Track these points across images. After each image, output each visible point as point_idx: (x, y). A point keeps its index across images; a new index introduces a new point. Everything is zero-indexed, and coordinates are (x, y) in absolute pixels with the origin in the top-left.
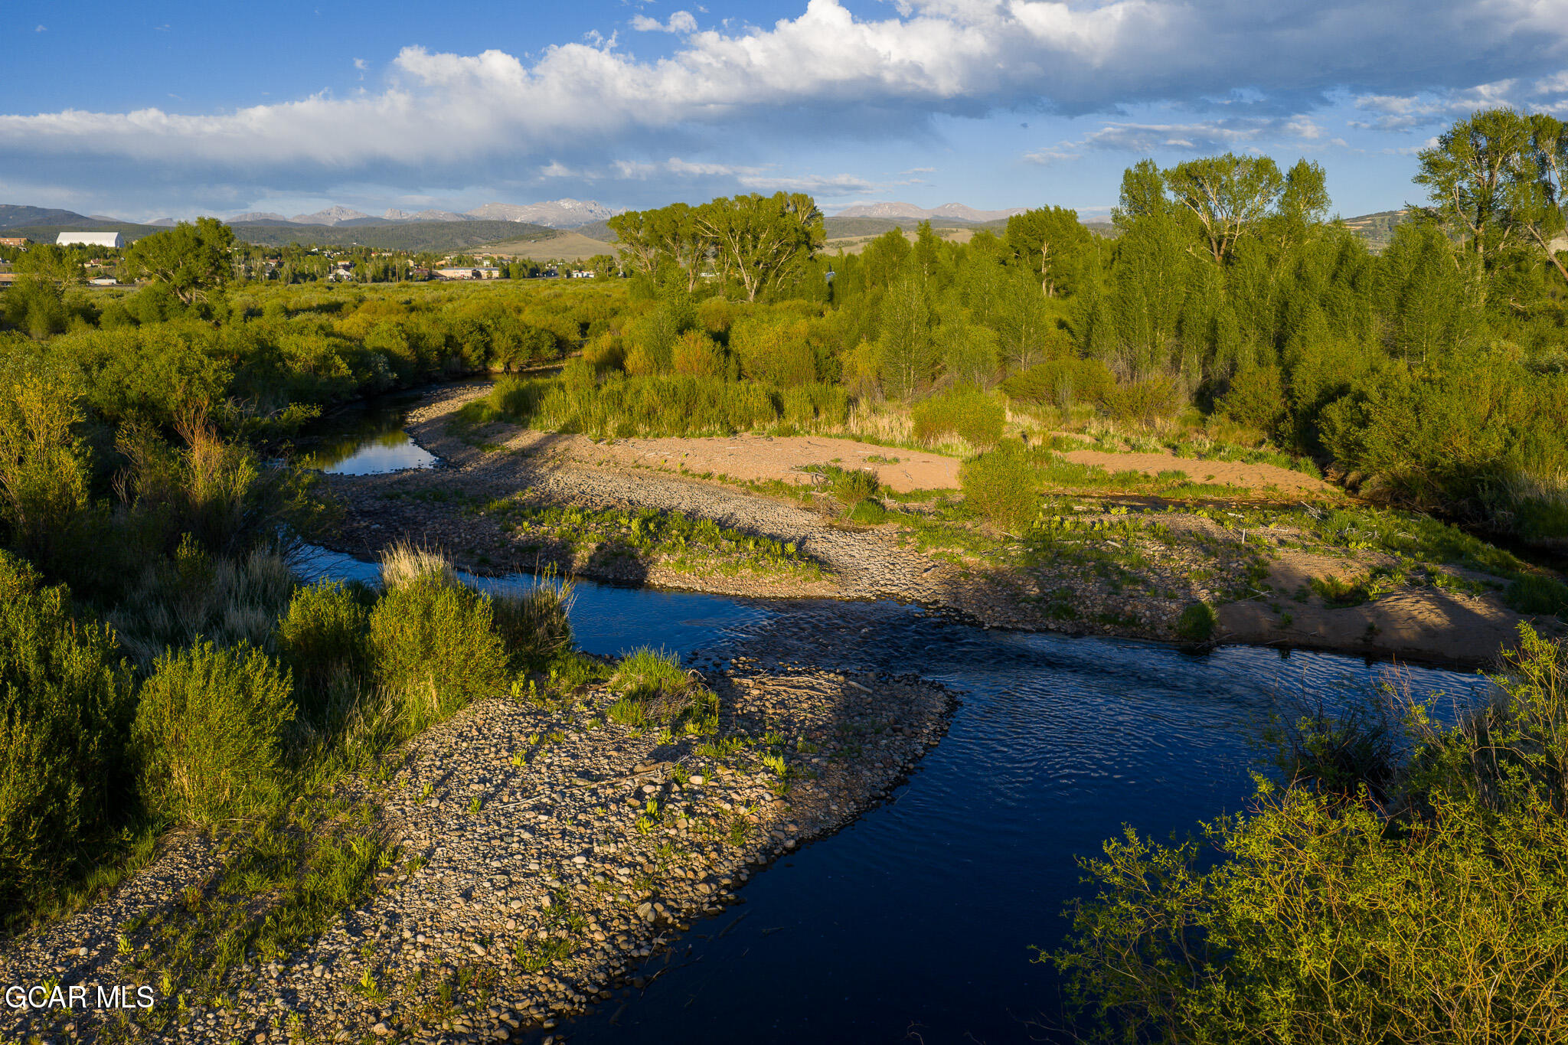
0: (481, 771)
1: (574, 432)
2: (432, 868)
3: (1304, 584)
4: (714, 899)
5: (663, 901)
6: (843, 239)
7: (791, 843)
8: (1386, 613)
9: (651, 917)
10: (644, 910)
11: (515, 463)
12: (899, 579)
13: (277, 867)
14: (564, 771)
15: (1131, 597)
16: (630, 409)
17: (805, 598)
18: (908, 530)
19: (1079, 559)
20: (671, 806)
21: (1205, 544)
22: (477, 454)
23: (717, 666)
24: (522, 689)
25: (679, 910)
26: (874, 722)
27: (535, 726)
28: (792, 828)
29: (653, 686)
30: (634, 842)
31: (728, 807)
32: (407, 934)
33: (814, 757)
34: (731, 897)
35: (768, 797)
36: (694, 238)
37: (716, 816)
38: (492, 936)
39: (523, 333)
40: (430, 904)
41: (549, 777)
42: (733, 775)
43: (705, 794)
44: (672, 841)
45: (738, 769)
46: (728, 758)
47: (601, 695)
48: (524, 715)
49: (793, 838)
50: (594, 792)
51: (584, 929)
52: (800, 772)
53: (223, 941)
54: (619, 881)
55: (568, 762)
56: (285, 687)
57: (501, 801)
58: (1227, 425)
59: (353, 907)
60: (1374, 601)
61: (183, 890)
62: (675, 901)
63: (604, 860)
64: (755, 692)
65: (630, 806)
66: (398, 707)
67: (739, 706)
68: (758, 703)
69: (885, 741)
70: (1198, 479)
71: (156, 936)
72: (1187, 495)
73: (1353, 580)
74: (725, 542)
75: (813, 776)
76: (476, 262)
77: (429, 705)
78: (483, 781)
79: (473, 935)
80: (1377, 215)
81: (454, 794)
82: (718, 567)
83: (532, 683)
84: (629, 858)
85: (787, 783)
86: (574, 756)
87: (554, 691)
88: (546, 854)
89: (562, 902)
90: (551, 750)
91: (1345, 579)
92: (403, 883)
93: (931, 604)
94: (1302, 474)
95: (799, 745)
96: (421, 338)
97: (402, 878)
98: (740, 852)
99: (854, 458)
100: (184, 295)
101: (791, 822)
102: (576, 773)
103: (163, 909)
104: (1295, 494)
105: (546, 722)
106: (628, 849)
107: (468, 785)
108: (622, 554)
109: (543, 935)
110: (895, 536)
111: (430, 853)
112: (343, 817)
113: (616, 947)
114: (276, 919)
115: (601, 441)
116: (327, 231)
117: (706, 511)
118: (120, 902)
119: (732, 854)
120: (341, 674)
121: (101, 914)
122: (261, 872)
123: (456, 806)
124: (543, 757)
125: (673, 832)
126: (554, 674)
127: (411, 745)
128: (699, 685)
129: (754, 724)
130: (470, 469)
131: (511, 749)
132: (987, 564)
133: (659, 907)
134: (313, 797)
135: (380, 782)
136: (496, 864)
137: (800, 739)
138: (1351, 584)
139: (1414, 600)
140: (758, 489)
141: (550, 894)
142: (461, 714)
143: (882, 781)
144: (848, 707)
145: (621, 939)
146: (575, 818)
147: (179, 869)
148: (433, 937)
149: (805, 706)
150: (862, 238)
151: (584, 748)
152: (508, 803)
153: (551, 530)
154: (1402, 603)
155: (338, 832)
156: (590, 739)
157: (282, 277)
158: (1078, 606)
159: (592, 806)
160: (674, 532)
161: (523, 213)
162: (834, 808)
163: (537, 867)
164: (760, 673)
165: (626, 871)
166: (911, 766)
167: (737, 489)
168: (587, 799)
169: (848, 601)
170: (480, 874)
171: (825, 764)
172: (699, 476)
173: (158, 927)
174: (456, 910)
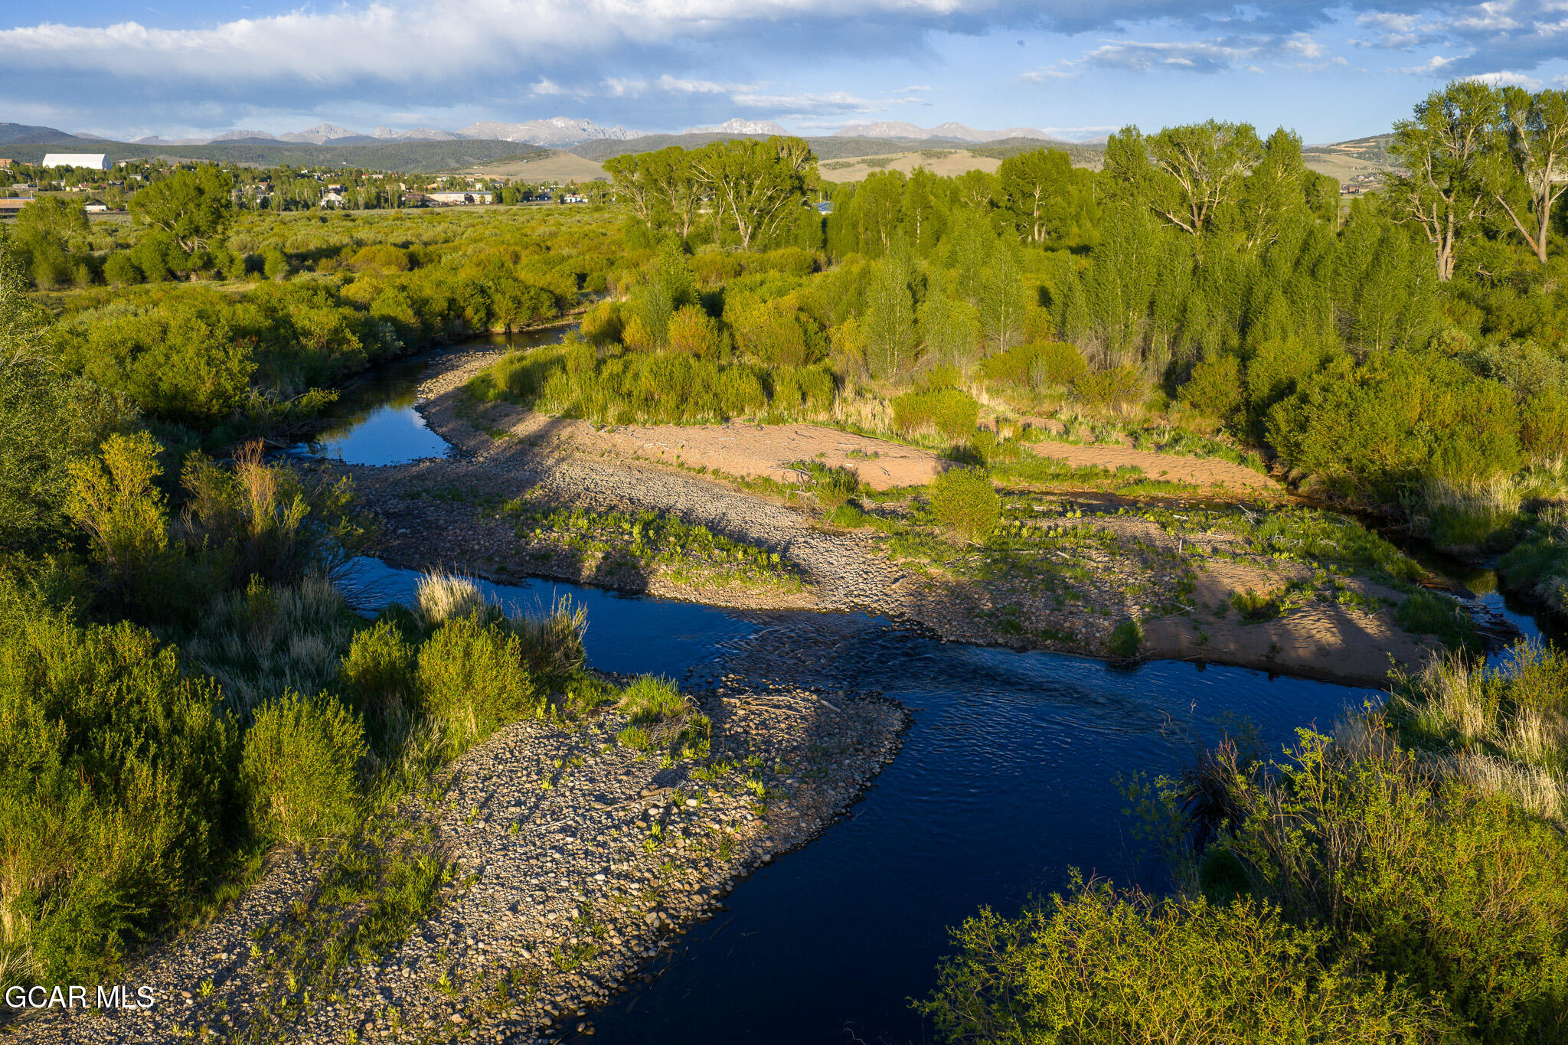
0: (516, 794)
1: (577, 418)
2: (484, 884)
3: (1225, 598)
4: (706, 907)
5: (665, 910)
6: (840, 160)
7: (767, 858)
8: (1289, 631)
9: (657, 924)
10: (651, 918)
11: (523, 453)
12: (870, 589)
13: (361, 882)
14: (584, 795)
15: (1071, 613)
16: (630, 394)
17: (788, 610)
18: (882, 535)
19: (1030, 571)
20: (671, 828)
21: (1145, 553)
22: (487, 441)
23: (710, 683)
24: (545, 712)
25: (678, 917)
26: (840, 741)
27: (558, 749)
28: (769, 844)
29: (655, 710)
30: (643, 860)
31: (717, 827)
32: (470, 942)
33: (788, 778)
34: (719, 905)
35: (750, 817)
36: (689, 182)
37: (707, 835)
38: (535, 941)
39: (523, 294)
40: (486, 916)
41: (572, 801)
42: (721, 797)
43: (698, 816)
44: (673, 858)
45: (725, 792)
46: (718, 781)
47: (612, 718)
48: (547, 737)
49: (769, 853)
50: (609, 815)
51: (605, 935)
52: (777, 793)
53: (330, 946)
54: (632, 895)
55: (587, 786)
56: (358, 730)
57: (535, 823)
58: (1188, 413)
59: (426, 917)
60: (1283, 618)
61: (291, 902)
62: (675, 909)
63: (619, 876)
64: (741, 712)
65: (638, 827)
66: (444, 731)
67: (727, 726)
68: (743, 724)
69: (847, 761)
70: (1153, 475)
71: (276, 942)
72: (1141, 492)
73: (1270, 593)
74: (717, 552)
75: (787, 796)
76: (468, 184)
77: (469, 730)
78: (519, 804)
79: (521, 941)
80: (1381, 136)
81: (496, 816)
82: (711, 578)
83: (553, 706)
84: (639, 875)
85: (765, 804)
86: (592, 780)
87: (571, 712)
88: (573, 872)
89: (588, 913)
90: (572, 774)
91: (1263, 593)
92: (463, 896)
93: (897, 617)
94: (1249, 470)
95: (776, 767)
96: (426, 302)
97: (461, 892)
98: (726, 866)
99: (837, 452)
100: (186, 244)
101: (768, 838)
102: (594, 796)
103: (279, 919)
104: (1240, 491)
105: (566, 745)
106: (637, 866)
107: (507, 808)
108: (626, 564)
109: (574, 941)
110: (870, 541)
111: (481, 870)
112: (408, 835)
113: (630, 949)
114: (367, 927)
115: (603, 427)
116: (317, 150)
117: (700, 510)
118: (245, 914)
119: (720, 868)
120: (395, 703)
121: (232, 925)
122: (349, 886)
123: (499, 827)
124: (566, 780)
125: (673, 851)
126: (571, 695)
127: (456, 766)
128: (694, 709)
129: (740, 744)
130: (481, 459)
131: (539, 772)
132: (950, 576)
133: (663, 915)
134: (381, 817)
135: (434, 803)
136: (535, 881)
137: (778, 760)
138: (1267, 598)
139: (1316, 618)
140: (748, 485)
141: (578, 907)
142: (495, 736)
143: (844, 798)
144: (819, 727)
145: (633, 942)
146: (594, 839)
147: (285, 884)
148: (490, 944)
149: (783, 726)
150: (859, 159)
151: (600, 771)
152: (541, 825)
153: (560, 536)
154: (1305, 621)
155: (406, 849)
156: (603, 763)
157: (274, 204)
158: (1024, 622)
159: (608, 828)
160: (672, 539)
161: (515, 132)
162: (804, 825)
163: (567, 884)
164: (746, 691)
165: (636, 886)
166: (869, 784)
167: (729, 485)
168: (604, 821)
169: (824, 614)
170: (522, 890)
171: (797, 785)
172: (694, 469)
173: (277, 934)
174: (506, 922)
